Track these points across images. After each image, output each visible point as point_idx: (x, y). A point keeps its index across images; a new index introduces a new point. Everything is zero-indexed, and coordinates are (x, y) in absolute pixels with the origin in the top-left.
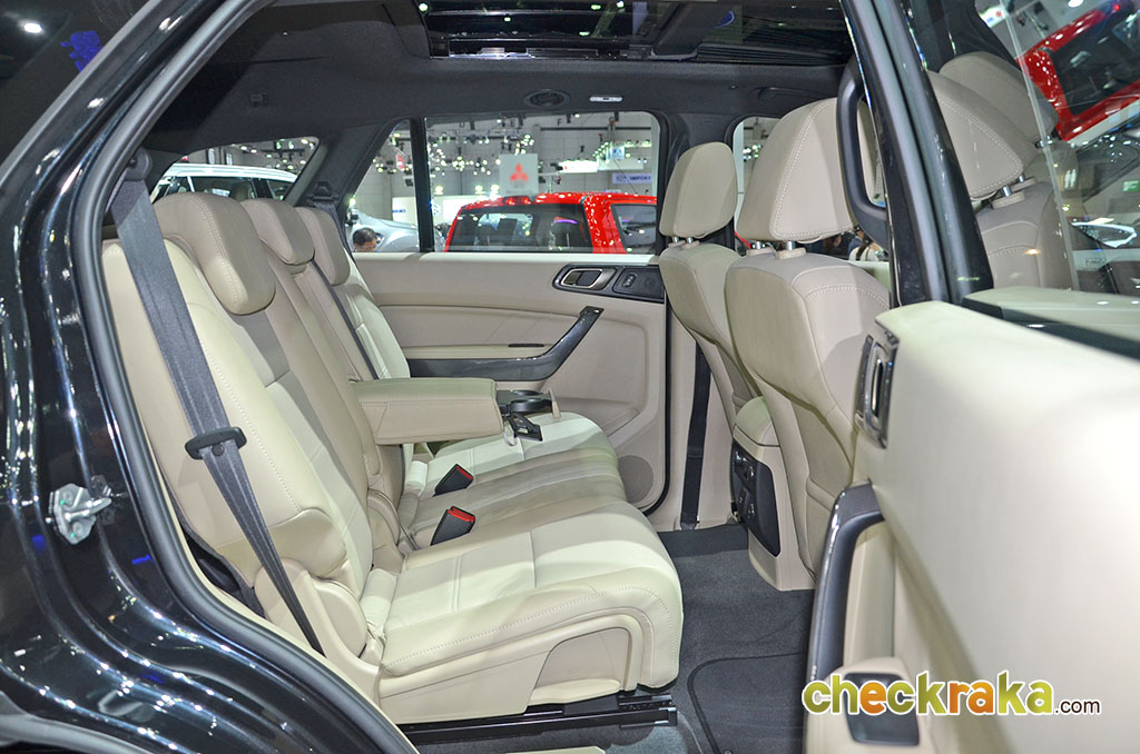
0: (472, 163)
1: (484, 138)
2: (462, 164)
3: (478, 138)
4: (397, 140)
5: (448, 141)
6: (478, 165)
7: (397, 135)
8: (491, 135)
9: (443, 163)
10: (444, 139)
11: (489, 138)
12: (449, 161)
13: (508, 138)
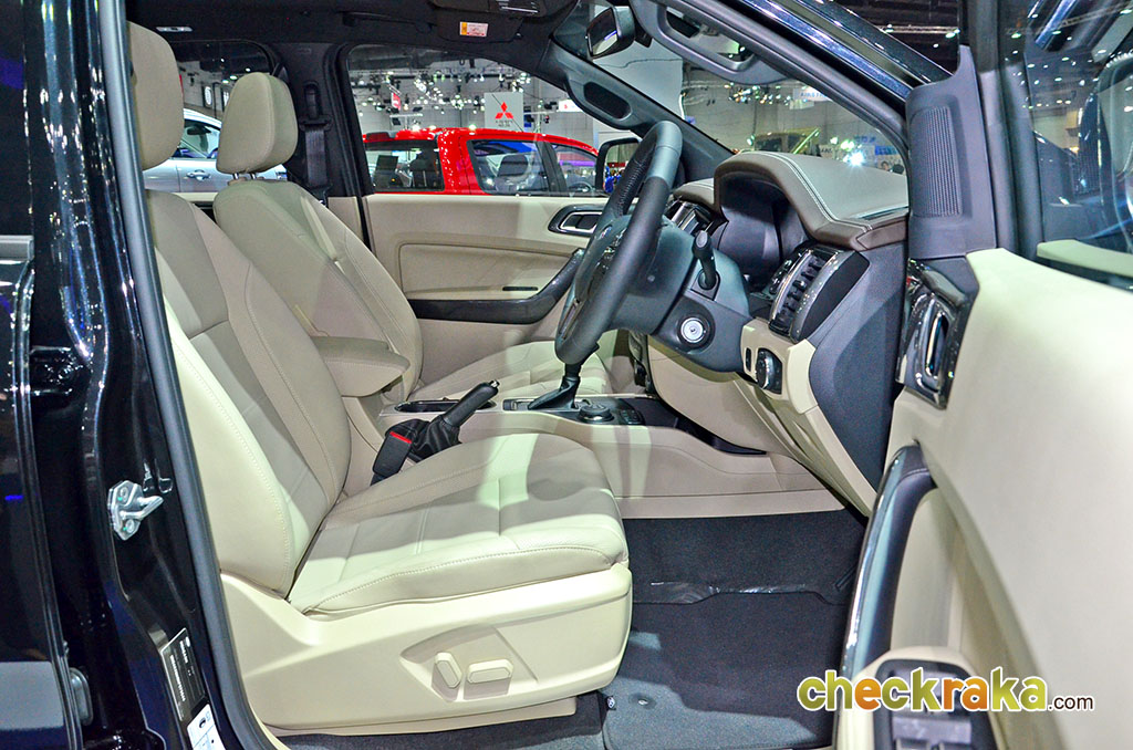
0: (470, 101)
1: (479, 76)
2: (460, 102)
3: (473, 76)
4: (392, 78)
5: (443, 78)
6: (476, 102)
7: (391, 73)
8: (486, 73)
9: (441, 102)
10: (439, 77)
11: (485, 76)
12: (447, 100)
13: (503, 76)
